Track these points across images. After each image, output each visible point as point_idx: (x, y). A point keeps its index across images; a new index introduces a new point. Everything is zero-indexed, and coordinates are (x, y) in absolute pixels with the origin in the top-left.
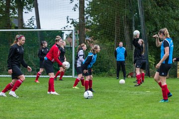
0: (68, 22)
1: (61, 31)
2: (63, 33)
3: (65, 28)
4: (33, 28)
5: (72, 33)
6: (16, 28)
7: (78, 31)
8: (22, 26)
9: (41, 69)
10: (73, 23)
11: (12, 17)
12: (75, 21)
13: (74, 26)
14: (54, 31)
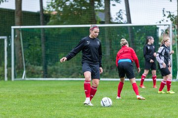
0: (165, 15)
1: (155, 26)
2: (158, 28)
3: (160, 22)
4: (122, 23)
5: (169, 28)
6: (103, 23)
7: (176, 26)
8: (110, 20)
9: (145, 71)
10: (170, 16)
11: (97, 10)
12: (172, 14)
13: (172, 20)
14: (148, 26)
